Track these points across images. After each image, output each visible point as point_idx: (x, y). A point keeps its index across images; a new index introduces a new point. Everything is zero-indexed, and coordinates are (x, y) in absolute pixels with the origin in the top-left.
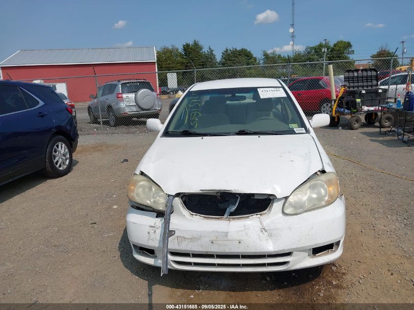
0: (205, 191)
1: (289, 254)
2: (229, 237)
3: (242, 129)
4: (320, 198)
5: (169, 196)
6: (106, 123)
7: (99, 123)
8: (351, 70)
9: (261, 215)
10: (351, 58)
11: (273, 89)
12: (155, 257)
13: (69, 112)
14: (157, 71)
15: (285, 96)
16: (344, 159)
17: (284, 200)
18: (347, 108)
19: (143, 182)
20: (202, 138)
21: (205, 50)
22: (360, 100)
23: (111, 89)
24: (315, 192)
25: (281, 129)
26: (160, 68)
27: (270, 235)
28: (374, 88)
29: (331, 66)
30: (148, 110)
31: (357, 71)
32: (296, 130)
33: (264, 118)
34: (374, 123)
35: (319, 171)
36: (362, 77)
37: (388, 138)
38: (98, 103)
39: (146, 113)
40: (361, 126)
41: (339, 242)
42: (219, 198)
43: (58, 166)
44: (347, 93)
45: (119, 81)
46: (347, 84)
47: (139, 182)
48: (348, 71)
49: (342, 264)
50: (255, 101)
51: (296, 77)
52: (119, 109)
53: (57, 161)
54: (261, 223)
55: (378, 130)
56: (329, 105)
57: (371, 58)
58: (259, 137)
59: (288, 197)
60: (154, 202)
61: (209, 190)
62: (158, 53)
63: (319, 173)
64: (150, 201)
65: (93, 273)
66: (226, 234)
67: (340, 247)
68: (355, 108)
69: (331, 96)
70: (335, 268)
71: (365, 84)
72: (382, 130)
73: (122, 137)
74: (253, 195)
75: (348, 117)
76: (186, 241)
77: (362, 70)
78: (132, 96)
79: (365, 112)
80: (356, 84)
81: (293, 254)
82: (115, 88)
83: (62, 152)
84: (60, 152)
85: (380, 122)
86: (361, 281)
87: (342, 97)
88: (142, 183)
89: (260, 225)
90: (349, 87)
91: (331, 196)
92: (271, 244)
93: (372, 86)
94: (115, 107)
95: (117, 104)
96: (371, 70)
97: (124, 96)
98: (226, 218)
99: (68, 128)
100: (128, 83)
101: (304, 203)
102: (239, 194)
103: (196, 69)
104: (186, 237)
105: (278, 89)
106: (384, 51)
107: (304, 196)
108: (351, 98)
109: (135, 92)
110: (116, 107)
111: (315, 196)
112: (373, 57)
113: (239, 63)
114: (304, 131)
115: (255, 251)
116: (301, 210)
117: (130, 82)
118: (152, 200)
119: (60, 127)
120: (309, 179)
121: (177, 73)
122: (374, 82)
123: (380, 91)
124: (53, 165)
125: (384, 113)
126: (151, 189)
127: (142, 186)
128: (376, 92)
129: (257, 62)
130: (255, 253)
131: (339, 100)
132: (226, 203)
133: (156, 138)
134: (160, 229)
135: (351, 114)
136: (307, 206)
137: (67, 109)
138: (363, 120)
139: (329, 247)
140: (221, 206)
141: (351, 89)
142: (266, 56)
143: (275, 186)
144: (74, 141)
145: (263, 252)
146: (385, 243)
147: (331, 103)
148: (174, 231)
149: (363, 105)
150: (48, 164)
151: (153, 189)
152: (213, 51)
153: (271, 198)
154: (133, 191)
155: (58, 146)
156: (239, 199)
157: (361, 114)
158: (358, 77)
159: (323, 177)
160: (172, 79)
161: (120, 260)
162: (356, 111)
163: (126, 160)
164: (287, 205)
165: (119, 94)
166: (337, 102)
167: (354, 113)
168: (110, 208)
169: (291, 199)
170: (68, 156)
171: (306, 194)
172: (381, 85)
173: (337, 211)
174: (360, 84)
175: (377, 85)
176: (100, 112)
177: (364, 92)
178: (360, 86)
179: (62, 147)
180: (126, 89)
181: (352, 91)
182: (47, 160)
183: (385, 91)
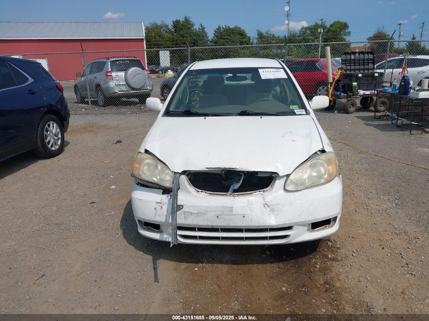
0: (210, 169)
1: (289, 228)
2: (234, 212)
3: (244, 110)
4: (320, 177)
5: (175, 173)
6: (95, 103)
7: (87, 103)
8: (348, 53)
9: (264, 191)
10: (347, 40)
11: (274, 70)
12: (161, 232)
13: (60, 90)
14: (145, 49)
15: (286, 77)
16: (340, 142)
17: (286, 178)
18: (343, 92)
19: (149, 160)
20: (205, 118)
21: (197, 27)
22: (356, 83)
23: (99, 67)
24: (315, 170)
25: (282, 110)
26: (149, 46)
27: (273, 210)
28: (370, 71)
29: (328, 48)
30: (139, 89)
31: (354, 53)
32: (297, 111)
33: (265, 99)
34: (369, 107)
35: (319, 151)
36: (359, 60)
37: (382, 122)
38: (85, 81)
39: (137, 93)
40: (357, 110)
41: (336, 217)
42: (224, 176)
43: (49, 146)
44: (344, 76)
45: (108, 59)
46: (344, 66)
47: (144, 160)
48: (346, 54)
49: (337, 240)
50: (254, 82)
51: (290, 59)
52: (108, 88)
53: (49, 141)
54: (264, 199)
55: (372, 114)
56: (325, 88)
57: (367, 41)
58: (261, 117)
59: (290, 174)
60: (161, 179)
61: (214, 168)
62: (147, 28)
63: (319, 153)
64: (157, 178)
65: (97, 249)
66: (231, 209)
67: (337, 222)
68: (352, 92)
69: (327, 79)
70: (331, 243)
71: (362, 67)
72: (377, 114)
73: (112, 118)
74: (256, 173)
75: (344, 101)
76: (192, 216)
77: (359, 53)
78: (122, 74)
79: (361, 96)
80: (353, 67)
81: (294, 228)
82: (104, 65)
83: (54, 131)
84: (51, 132)
85: (375, 107)
86: (354, 255)
87: (339, 81)
88: (147, 161)
89: (263, 201)
90: (346, 70)
91: (330, 175)
92: (273, 218)
93: (368, 70)
94: (103, 86)
95: (106, 83)
96: (368, 53)
97: (114, 74)
98: (230, 195)
99: (59, 107)
100: (118, 60)
101: (305, 181)
102: (243, 172)
103: (190, 47)
104: (192, 212)
105: (279, 70)
106: (381, 33)
107: (305, 174)
108: (347, 81)
109: (125, 70)
110: (105, 86)
111: (314, 174)
112: (369, 39)
113: (233, 42)
114: (305, 113)
115: (259, 225)
116: (302, 187)
117: (120, 60)
118: (158, 178)
119: (51, 105)
120: (309, 158)
121: (170, 51)
122: (371, 66)
123: (376, 75)
124: (44, 146)
125: (380, 97)
126: (156, 167)
127: (148, 164)
128: (372, 75)
129: (251, 41)
130: (258, 226)
131: (336, 83)
132: (230, 181)
133: (157, 117)
134: (167, 205)
135: (347, 97)
136: (308, 183)
137: (57, 87)
138: (359, 105)
139: (327, 223)
140: (225, 184)
141: (348, 72)
142: (260, 35)
143: (278, 164)
144: (65, 121)
145: (265, 226)
146: (377, 221)
147: (328, 86)
148: (182, 206)
149: (359, 88)
150: (39, 144)
151: (159, 168)
152: (205, 28)
153: (274, 175)
154: (139, 169)
155: (49, 126)
156: (243, 177)
157: (356, 98)
158: (354, 60)
159: (323, 156)
160: (165, 58)
161: (122, 237)
162: (352, 94)
163: (119, 142)
164: (288, 182)
165: (108, 72)
166: (333, 85)
167: (350, 97)
168: (108, 187)
169: (292, 177)
170: (60, 136)
171: (306, 173)
172: (377, 69)
173: (335, 188)
174: (357, 67)
175: (374, 68)
176: (88, 91)
177: (360, 75)
178: (358, 70)
179: (53, 126)
180: (115, 67)
181: (348, 74)
182: (38, 140)
183: (381, 75)
